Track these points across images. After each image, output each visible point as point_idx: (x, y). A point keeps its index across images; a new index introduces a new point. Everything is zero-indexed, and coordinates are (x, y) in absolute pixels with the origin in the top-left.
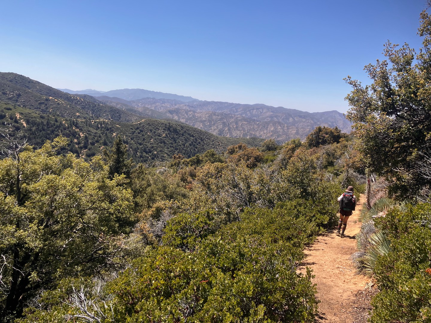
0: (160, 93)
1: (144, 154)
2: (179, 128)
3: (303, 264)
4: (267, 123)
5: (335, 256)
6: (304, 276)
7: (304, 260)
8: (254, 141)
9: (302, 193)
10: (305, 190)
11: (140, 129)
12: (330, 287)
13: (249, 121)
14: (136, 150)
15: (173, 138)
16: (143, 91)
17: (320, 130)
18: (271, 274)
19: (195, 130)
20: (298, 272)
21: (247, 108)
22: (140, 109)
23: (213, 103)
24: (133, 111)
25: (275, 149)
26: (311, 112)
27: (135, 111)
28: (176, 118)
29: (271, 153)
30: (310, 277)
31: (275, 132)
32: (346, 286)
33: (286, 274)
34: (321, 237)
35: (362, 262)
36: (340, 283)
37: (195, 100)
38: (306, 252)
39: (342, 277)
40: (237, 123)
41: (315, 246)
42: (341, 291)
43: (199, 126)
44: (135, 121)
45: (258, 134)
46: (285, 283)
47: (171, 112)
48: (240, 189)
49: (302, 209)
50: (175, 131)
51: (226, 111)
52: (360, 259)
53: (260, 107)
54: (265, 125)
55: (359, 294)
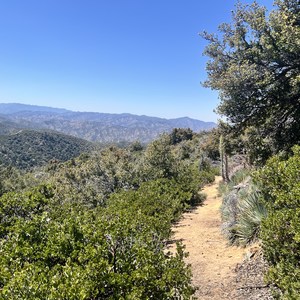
0: (36, 106)
1: (23, 162)
2: (55, 136)
3: (171, 242)
4: (134, 129)
5: (202, 230)
6: (174, 256)
7: (172, 238)
8: (123, 145)
9: (164, 173)
10: (167, 171)
11: (17, 139)
12: (203, 265)
13: (118, 127)
14: (15, 159)
15: (50, 146)
16: (19, 104)
17: (176, 131)
18: (124, 259)
19: (70, 138)
20: (166, 251)
21: (116, 117)
22: (17, 122)
23: (85, 113)
24: (10, 123)
25: (141, 149)
26: (168, 118)
27: (12, 123)
28: (52, 128)
29: (138, 153)
30: (181, 256)
31: (140, 136)
32: (221, 261)
33: (147, 257)
34: (185, 214)
35: (234, 232)
36: (214, 258)
37: (69, 112)
38: (173, 229)
39: (214, 252)
40: (108, 130)
41: (181, 222)
42: (217, 268)
43: (74, 134)
44: (12, 132)
45: (126, 139)
46: (145, 272)
47: (47, 123)
48: (105, 177)
49: (166, 187)
50: (52, 139)
51: (98, 120)
52: (231, 229)
53: (126, 116)
54: (132, 131)
55: (238, 268)
